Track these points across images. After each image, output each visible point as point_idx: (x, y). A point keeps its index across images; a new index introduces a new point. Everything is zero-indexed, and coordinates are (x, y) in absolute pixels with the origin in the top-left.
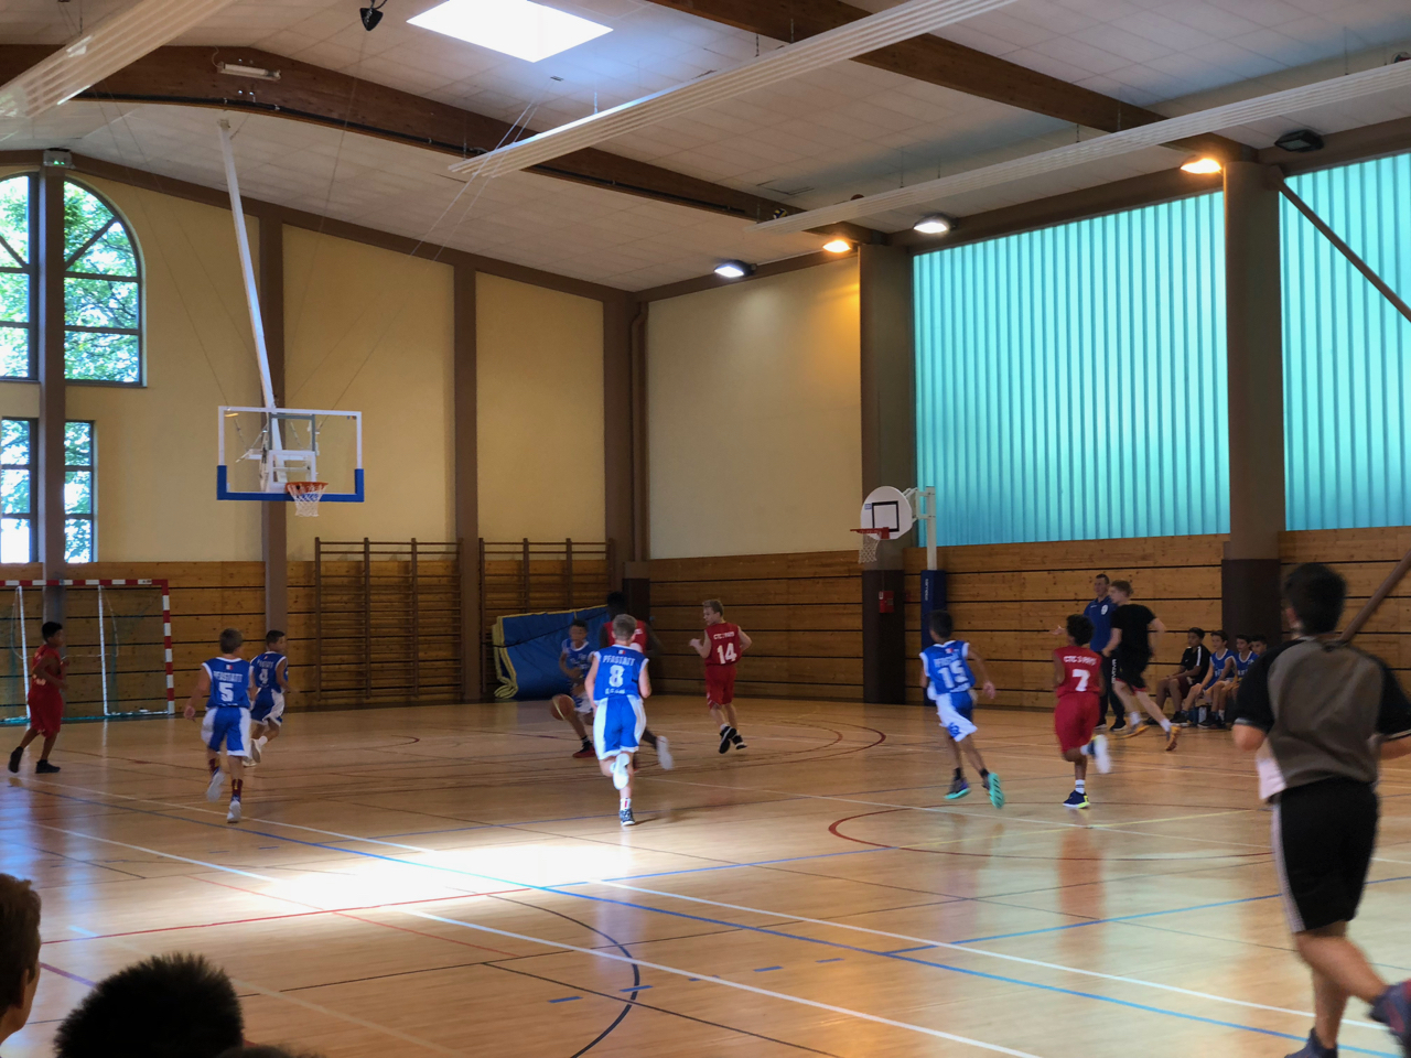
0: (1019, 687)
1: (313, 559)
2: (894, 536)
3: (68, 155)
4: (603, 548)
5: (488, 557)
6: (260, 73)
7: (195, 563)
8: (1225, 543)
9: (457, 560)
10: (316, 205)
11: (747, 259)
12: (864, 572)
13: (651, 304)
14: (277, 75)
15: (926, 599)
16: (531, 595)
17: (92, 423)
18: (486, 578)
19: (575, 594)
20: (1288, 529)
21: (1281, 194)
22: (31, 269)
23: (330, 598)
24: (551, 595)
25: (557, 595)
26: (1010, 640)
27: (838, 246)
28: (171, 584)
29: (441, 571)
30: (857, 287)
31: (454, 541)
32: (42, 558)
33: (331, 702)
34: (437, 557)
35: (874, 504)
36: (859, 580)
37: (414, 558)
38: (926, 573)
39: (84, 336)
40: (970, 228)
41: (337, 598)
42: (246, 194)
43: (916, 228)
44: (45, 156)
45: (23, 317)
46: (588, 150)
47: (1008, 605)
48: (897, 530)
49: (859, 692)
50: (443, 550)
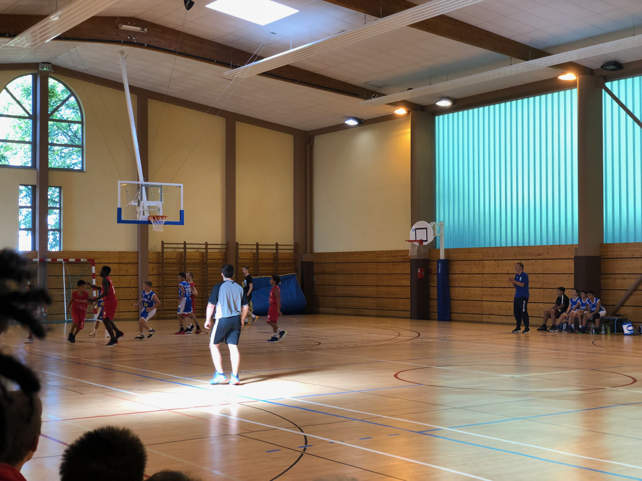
0: (481, 313)
1: (161, 251)
2: (425, 244)
3: (50, 66)
4: (293, 247)
5: (240, 251)
6: (138, 29)
7: (107, 252)
8: (576, 248)
9: (226, 251)
10: (163, 90)
11: (359, 117)
12: (411, 260)
13: (315, 137)
14: (146, 30)
15: (439, 272)
16: (260, 268)
17: (60, 188)
18: (239, 260)
19: (280, 268)
20: (605, 243)
21: (603, 90)
22: (33, 117)
23: (168, 269)
24: (269, 268)
25: (271, 268)
26: (477, 291)
27: (401, 111)
28: (96, 261)
29: (219, 257)
30: (409, 130)
31: (225, 243)
32: (37, 249)
33: (168, 315)
34: (217, 251)
35: (416, 229)
36: (409, 263)
37: (207, 251)
38: (439, 261)
39: (56, 148)
40: (461, 104)
41: (171, 269)
42: (131, 84)
43: (437, 104)
44: (40, 65)
45: (29, 139)
46: (288, 66)
47: (476, 275)
48: (427, 241)
49: (408, 314)
50: (220, 247)
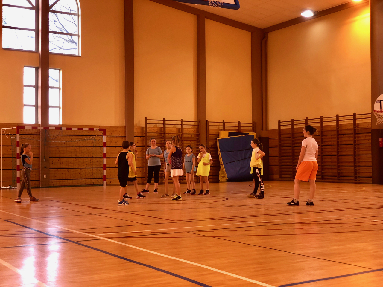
1: (144, 126)
4: (251, 125)
5: (210, 127)
7: (100, 126)
9: (198, 127)
12: (372, 130)
13: (269, 33)
17: (60, 70)
18: (209, 135)
22: (36, 8)
29: (192, 132)
32: (40, 123)
34: (191, 127)
35: (381, 101)
36: (370, 134)
37: (182, 127)
49: (370, 180)
50: (193, 124)
